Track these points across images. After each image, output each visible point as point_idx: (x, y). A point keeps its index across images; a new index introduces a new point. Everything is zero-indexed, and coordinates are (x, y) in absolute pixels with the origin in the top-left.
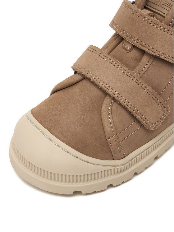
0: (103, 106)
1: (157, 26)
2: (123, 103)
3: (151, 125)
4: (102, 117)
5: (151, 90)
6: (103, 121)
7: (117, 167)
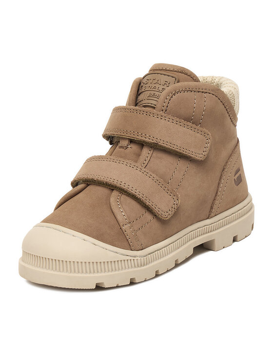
0: (111, 199)
1: (150, 114)
2: (131, 191)
3: (163, 213)
4: (112, 208)
5: (156, 178)
6: (114, 211)
7: (136, 258)
